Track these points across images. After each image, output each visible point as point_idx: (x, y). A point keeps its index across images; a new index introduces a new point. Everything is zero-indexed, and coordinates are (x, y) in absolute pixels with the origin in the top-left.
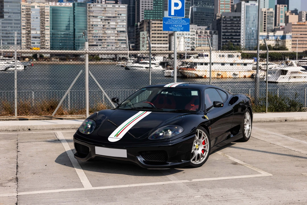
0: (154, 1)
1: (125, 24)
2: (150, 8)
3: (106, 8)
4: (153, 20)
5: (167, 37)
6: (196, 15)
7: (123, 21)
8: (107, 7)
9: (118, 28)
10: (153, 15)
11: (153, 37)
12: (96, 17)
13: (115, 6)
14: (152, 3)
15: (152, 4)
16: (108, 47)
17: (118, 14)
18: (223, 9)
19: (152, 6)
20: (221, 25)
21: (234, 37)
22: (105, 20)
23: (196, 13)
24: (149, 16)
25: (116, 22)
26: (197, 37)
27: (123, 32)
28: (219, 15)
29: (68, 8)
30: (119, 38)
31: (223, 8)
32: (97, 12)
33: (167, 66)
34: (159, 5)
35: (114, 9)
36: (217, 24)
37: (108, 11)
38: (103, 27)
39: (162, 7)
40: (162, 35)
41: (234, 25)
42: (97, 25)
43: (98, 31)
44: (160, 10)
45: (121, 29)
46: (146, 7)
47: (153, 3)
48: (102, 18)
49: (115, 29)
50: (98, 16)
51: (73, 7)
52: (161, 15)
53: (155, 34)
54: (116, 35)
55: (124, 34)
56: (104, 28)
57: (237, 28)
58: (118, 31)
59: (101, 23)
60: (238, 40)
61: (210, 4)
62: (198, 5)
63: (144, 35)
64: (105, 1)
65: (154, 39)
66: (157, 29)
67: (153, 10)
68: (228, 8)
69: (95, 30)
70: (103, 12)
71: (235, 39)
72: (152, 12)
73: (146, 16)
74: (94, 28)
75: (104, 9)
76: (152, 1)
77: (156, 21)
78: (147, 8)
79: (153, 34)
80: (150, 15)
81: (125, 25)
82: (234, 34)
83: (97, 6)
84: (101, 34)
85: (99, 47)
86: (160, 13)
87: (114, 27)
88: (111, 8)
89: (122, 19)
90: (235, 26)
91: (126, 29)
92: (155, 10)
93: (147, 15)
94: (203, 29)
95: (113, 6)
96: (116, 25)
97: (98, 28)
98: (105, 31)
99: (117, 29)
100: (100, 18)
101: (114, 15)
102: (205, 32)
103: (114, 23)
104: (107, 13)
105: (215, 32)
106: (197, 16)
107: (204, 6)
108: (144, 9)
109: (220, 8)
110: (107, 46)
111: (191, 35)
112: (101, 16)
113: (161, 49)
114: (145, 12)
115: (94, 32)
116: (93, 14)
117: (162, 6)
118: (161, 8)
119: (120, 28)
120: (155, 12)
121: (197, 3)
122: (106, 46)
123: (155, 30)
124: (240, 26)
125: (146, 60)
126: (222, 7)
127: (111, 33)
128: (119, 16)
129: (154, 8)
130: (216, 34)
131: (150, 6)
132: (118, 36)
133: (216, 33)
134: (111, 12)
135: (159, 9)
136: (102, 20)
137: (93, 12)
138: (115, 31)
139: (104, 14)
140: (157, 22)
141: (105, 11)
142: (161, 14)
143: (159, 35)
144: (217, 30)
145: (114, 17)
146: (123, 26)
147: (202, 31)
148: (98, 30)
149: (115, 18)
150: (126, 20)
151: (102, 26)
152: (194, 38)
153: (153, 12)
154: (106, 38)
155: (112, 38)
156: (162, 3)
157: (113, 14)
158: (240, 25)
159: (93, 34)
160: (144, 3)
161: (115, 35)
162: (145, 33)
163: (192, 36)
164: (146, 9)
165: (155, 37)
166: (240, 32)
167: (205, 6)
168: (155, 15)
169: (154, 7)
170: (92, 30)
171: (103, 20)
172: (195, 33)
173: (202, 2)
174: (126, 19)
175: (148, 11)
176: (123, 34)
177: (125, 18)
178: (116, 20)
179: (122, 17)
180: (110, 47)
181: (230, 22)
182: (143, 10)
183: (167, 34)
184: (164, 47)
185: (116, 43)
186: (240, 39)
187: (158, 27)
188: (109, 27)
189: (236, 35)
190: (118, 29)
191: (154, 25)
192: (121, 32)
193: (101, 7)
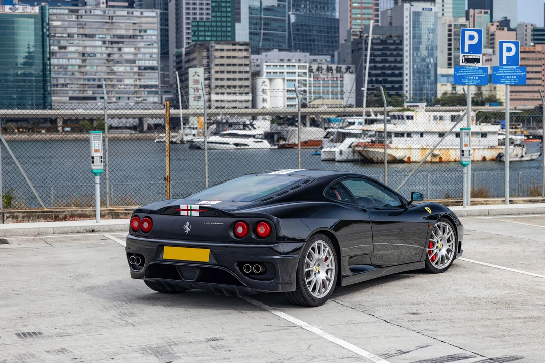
0: (212, 2)
1: (155, 51)
2: (204, 17)
3: (114, 18)
4: (218, 42)
5: (247, 79)
6: (298, 30)
7: (150, 45)
8: (115, 14)
9: (139, 60)
10: (211, 31)
11: (217, 79)
12: (92, 36)
13: (133, 13)
14: (210, 7)
15: (208, 9)
16: (118, 101)
17: (141, 31)
18: (359, 19)
19: (210, 12)
20: (362, 54)
21: (390, 79)
22: (112, 43)
23: (299, 27)
24: (203, 34)
25: (136, 48)
26: (312, 79)
27: (152, 68)
28: (356, 31)
29: (30, 16)
30: (143, 82)
31: (359, 16)
32: (93, 26)
33: (278, 141)
34: (224, 9)
35: (129, 19)
36: (352, 51)
37: (118, 24)
38: (107, 58)
39: (230, 14)
40: (237, 76)
41: (389, 53)
42: (95, 55)
43: (95, 68)
44: (227, 21)
45: (147, 62)
46: (195, 14)
47: (212, 6)
48: (105, 38)
49: (134, 62)
50: (96, 35)
51: (41, 15)
52: (229, 31)
53: (222, 72)
54: (137, 76)
55: (154, 73)
56: (110, 61)
57: (396, 60)
58: (140, 68)
59: (104, 49)
60: (397, 86)
61: (326, 8)
62: (302, 11)
63: (199, 76)
64: (107, 2)
65: (219, 83)
66: (225, 61)
67: (212, 21)
68: (369, 16)
69: (90, 66)
70: (107, 26)
71: (392, 82)
72: (208, 26)
73: (197, 33)
74: (87, 61)
75: (109, 19)
76: (210, 2)
77: (223, 44)
78: (198, 16)
79: (217, 72)
80: (205, 31)
81: (155, 54)
82: (389, 72)
83: (93, 13)
84: (103, 73)
85: (99, 103)
86: (227, 27)
87: (131, 57)
88: (125, 16)
89: (149, 40)
90: (392, 55)
91: (158, 63)
92: (216, 21)
93: (199, 31)
94: (321, 61)
95: (128, 13)
96: (136, 54)
97: (97, 61)
98: (112, 67)
99: (137, 61)
100: (100, 38)
101: (131, 33)
102: (328, 67)
103: (132, 50)
104: (116, 27)
105: (348, 68)
106: (300, 33)
107: (314, 12)
108: (192, 19)
109: (353, 16)
110: (117, 99)
111: (298, 75)
112: (102, 35)
113: (234, 105)
114: (193, 26)
115: (88, 68)
116: (84, 29)
117: (229, 12)
118: (229, 17)
119: (145, 60)
120: (216, 26)
121: (299, 5)
122: (114, 100)
123: (222, 65)
124: (402, 56)
125: (234, 129)
126: (356, 14)
127: (124, 72)
128: (142, 33)
129: (212, 16)
130: (352, 73)
131: (204, 12)
132: (140, 77)
133: (350, 71)
134: (125, 25)
135: (224, 19)
136: (104, 43)
137: (85, 25)
138: (133, 66)
139: (109, 31)
140: (225, 47)
141: (112, 23)
142: (229, 29)
143: (231, 76)
144: (353, 63)
145: (130, 37)
146: (150, 57)
147: (320, 65)
148: (97, 66)
149: (134, 38)
150: (157, 43)
151: (104, 56)
152: (305, 80)
153: (211, 26)
154: (115, 82)
155: (127, 81)
156: (229, 7)
157: (130, 29)
158: (400, 52)
159: (86, 74)
160: (191, 6)
161: (135, 75)
162: (201, 70)
163: (301, 76)
164: (195, 18)
165: (222, 79)
166: (401, 68)
167: (317, 12)
168: (216, 31)
169: (214, 14)
170: (84, 64)
171: (107, 43)
172: (307, 71)
173: (309, 2)
174: (157, 41)
175: (200, 24)
176: (150, 74)
177: (154, 38)
178: (135, 43)
179: (149, 37)
180: (122, 103)
181: (381, 47)
182: (190, 21)
183: (247, 72)
184: (241, 102)
185: (136, 92)
186: (401, 82)
187: (229, 58)
188: (119, 59)
189: (393, 75)
190: (141, 61)
191: (218, 54)
192: (146, 68)
193: (103, 15)
